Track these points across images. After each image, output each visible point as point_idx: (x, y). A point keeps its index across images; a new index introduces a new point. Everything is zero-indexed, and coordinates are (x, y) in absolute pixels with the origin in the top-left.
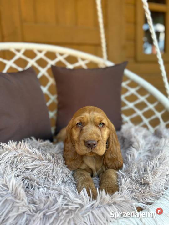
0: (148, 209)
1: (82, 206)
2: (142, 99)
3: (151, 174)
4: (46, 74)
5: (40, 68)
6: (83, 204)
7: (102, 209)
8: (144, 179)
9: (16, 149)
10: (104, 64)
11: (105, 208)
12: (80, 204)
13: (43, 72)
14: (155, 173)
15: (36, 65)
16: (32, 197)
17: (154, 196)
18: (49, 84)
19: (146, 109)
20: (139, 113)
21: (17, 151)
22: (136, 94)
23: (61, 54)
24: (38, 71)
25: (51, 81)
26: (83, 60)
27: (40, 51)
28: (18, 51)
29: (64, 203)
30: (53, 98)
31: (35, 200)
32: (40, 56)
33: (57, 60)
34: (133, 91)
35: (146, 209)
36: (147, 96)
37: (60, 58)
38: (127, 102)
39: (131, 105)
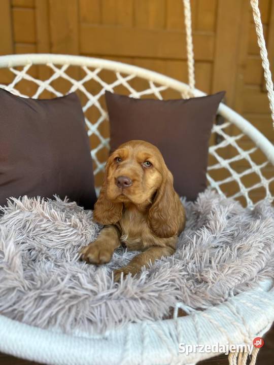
0: (194, 316)
1: (95, 293)
2: (244, 155)
3: (217, 268)
4: (98, 105)
5: (89, 95)
6: (97, 291)
7: (123, 302)
8: (202, 274)
9: (30, 209)
10: (189, 93)
11: (127, 301)
12: (92, 291)
13: (93, 100)
14: (222, 269)
15: (83, 89)
16: (33, 273)
17: (210, 299)
18: (100, 120)
19: (247, 172)
20: (236, 176)
21: (31, 212)
22: (235, 145)
23: (124, 75)
25: (104, 115)
26: (157, 85)
27: (92, 69)
28: (59, 67)
29: (69, 286)
30: (104, 142)
31: (34, 275)
32: (91, 75)
33: (116, 83)
34: (230, 140)
35: (191, 314)
36: (252, 150)
37: (121, 81)
38: (219, 158)
39: (224, 163)
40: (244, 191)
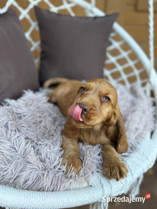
2: (124, 54)
4: (28, 17)
5: (20, 9)
13: (24, 14)
15: (16, 4)
18: (31, 29)
19: (126, 66)
22: (119, 48)
24: (20, 13)
25: (34, 25)
26: (69, 2)
30: (35, 46)
34: (116, 45)
36: (129, 52)
38: (109, 55)
39: (113, 60)
40: (124, 77)
